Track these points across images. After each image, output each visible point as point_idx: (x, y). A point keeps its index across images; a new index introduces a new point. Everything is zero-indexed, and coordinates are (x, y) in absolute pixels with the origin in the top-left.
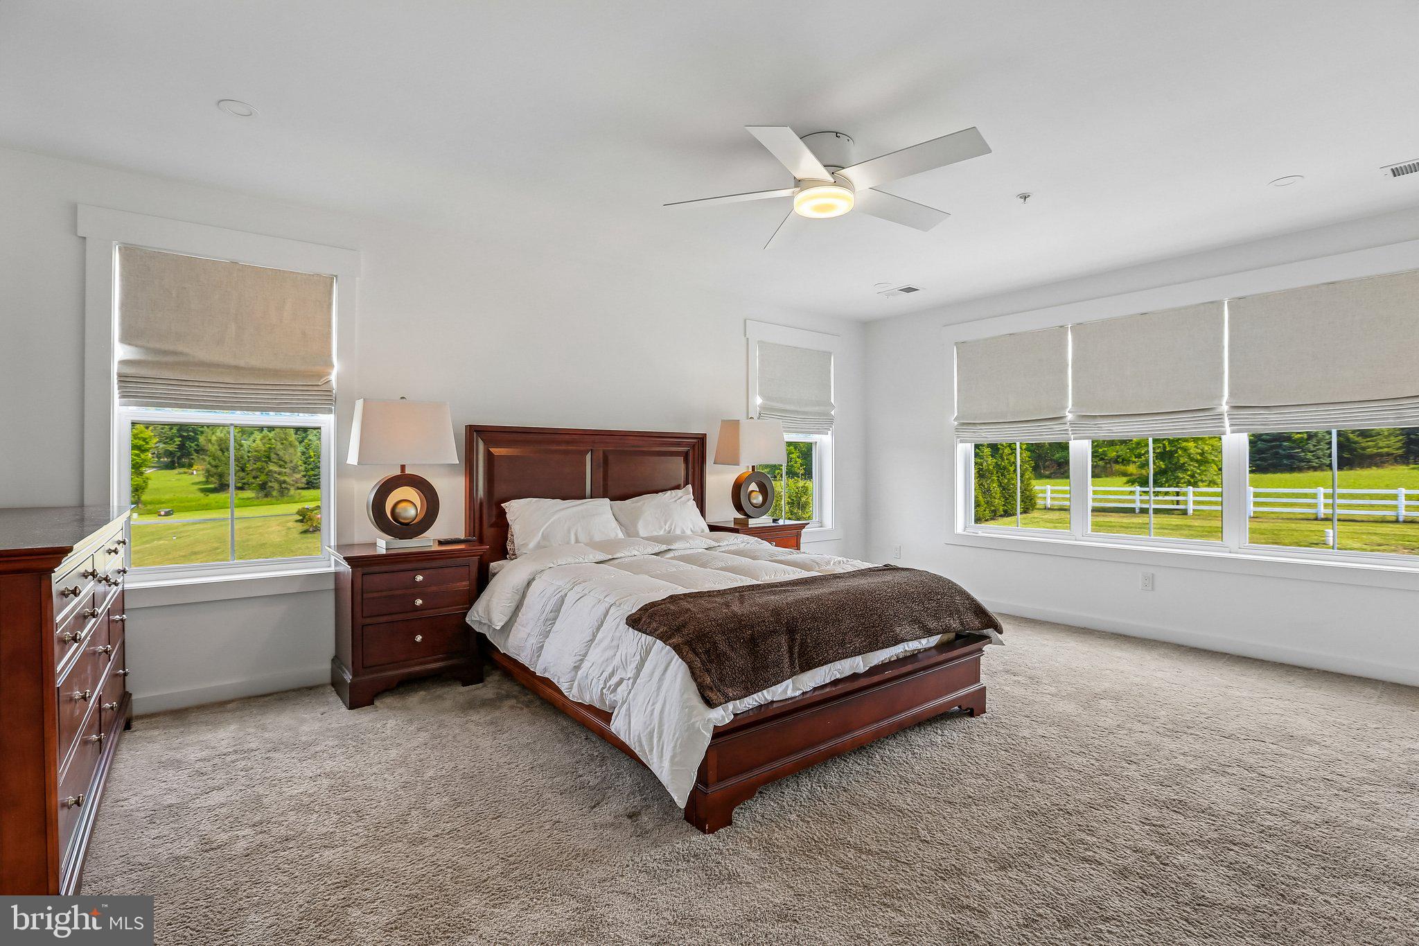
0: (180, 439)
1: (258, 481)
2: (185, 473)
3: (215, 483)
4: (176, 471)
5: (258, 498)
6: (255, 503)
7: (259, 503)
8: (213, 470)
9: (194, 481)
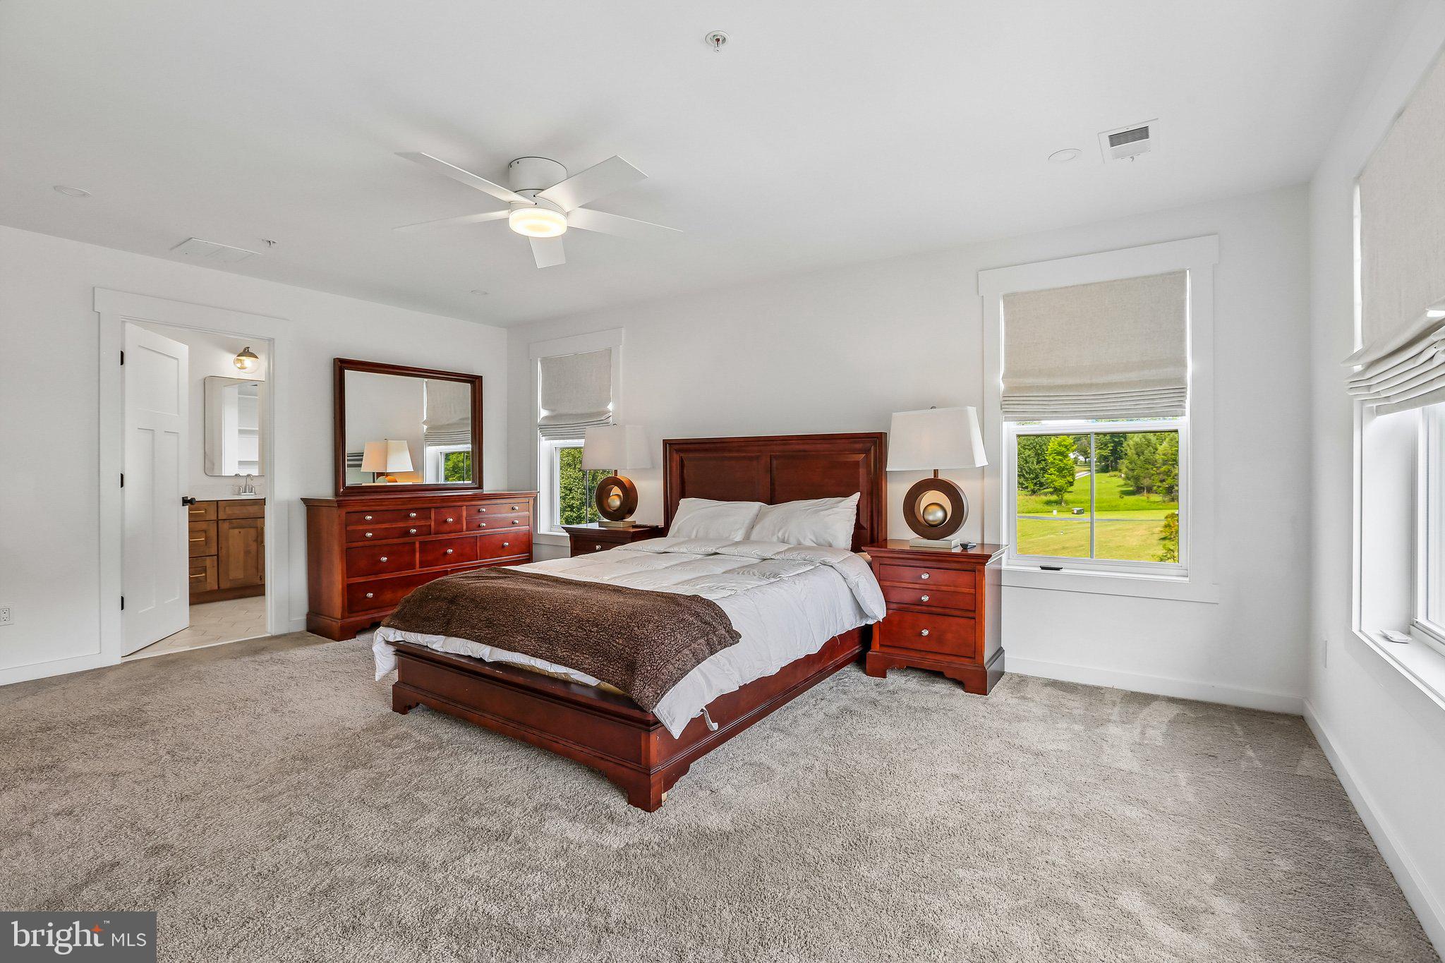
0: (1112, 445)
1: (1165, 485)
2: (1115, 476)
3: (1132, 486)
4: (1108, 474)
5: (1164, 502)
6: (1161, 507)
7: (1165, 507)
8: (1131, 473)
9: (1119, 484)
